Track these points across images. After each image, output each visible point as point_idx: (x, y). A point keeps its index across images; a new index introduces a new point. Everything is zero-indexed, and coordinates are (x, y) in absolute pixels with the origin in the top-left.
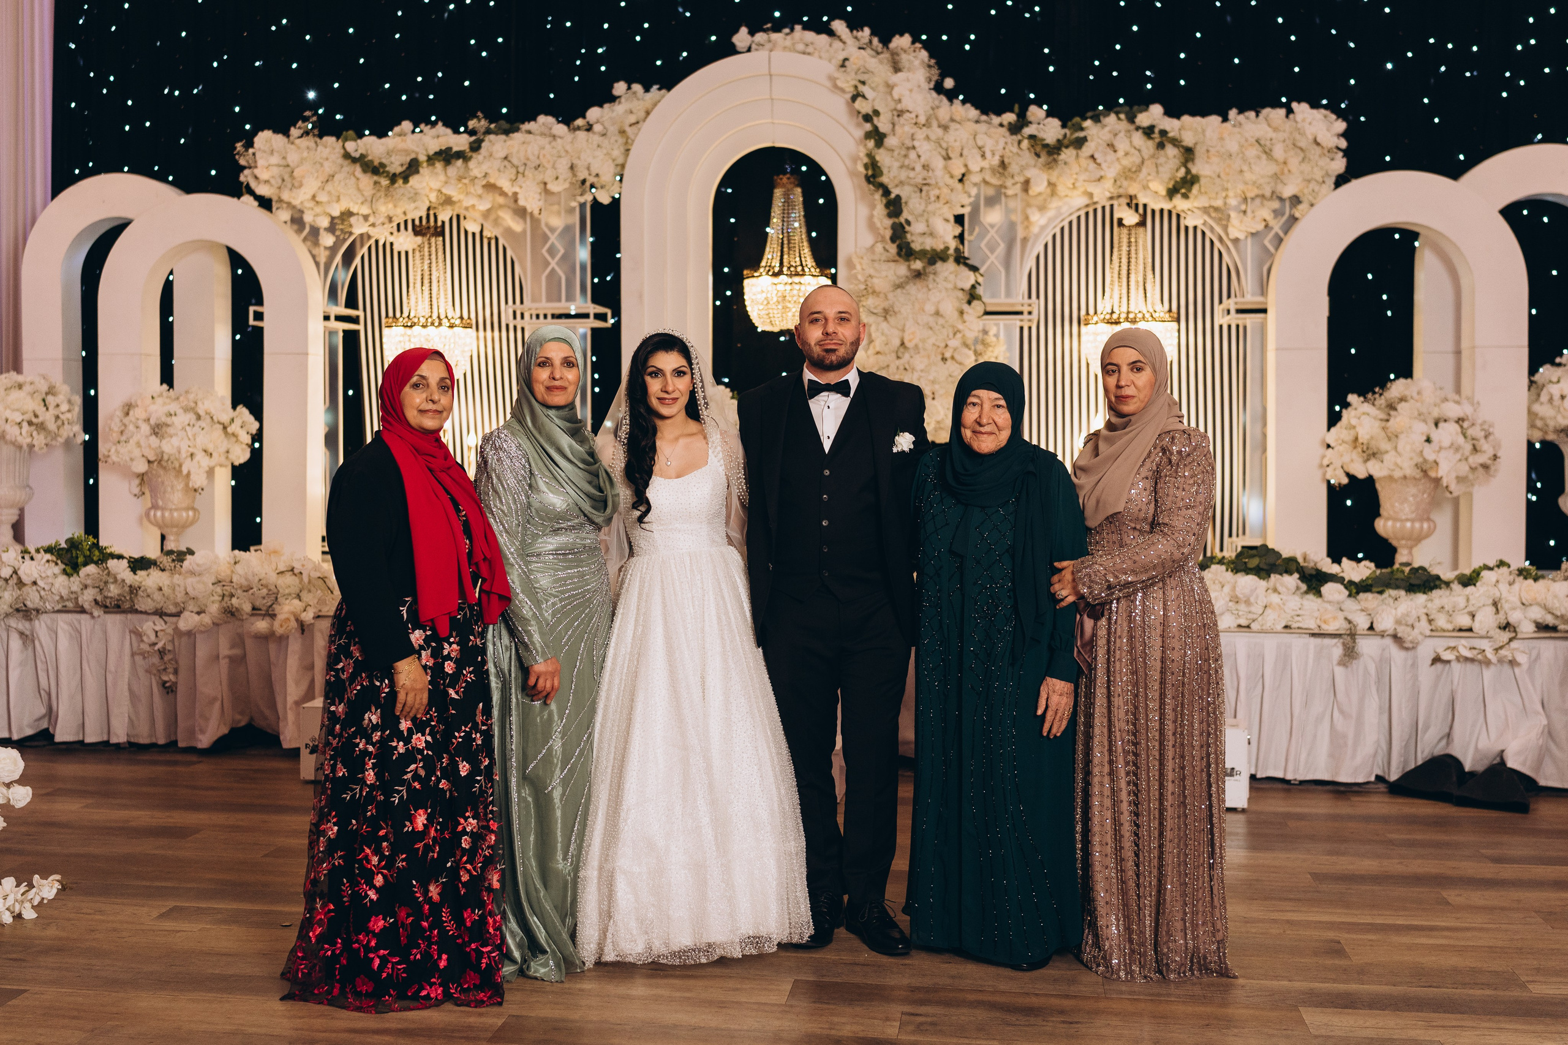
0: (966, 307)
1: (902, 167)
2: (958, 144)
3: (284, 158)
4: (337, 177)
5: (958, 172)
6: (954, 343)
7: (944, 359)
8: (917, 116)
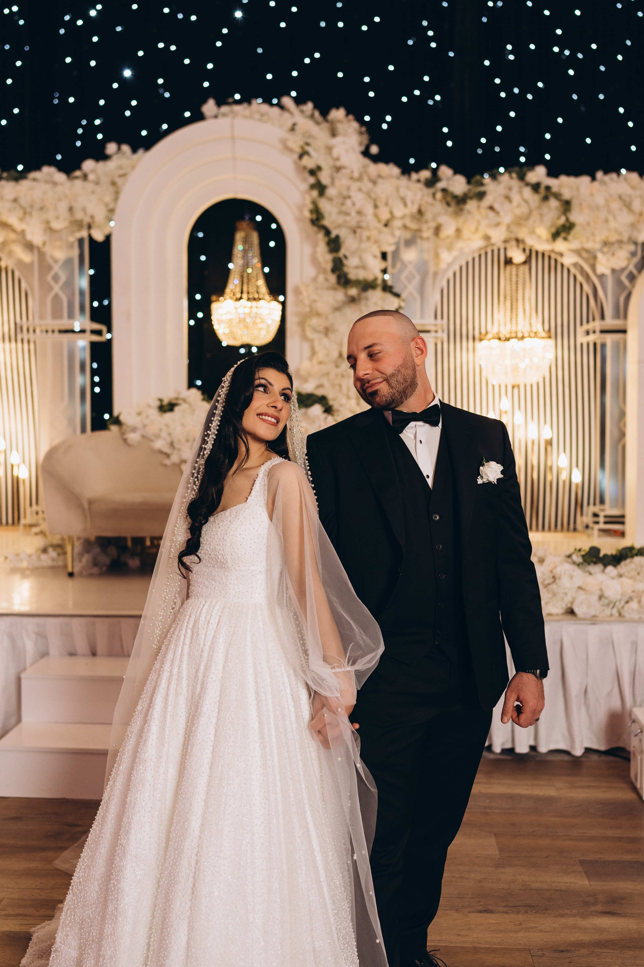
1: (340, 213)
2: (384, 196)
5: (384, 217)
8: (352, 172)
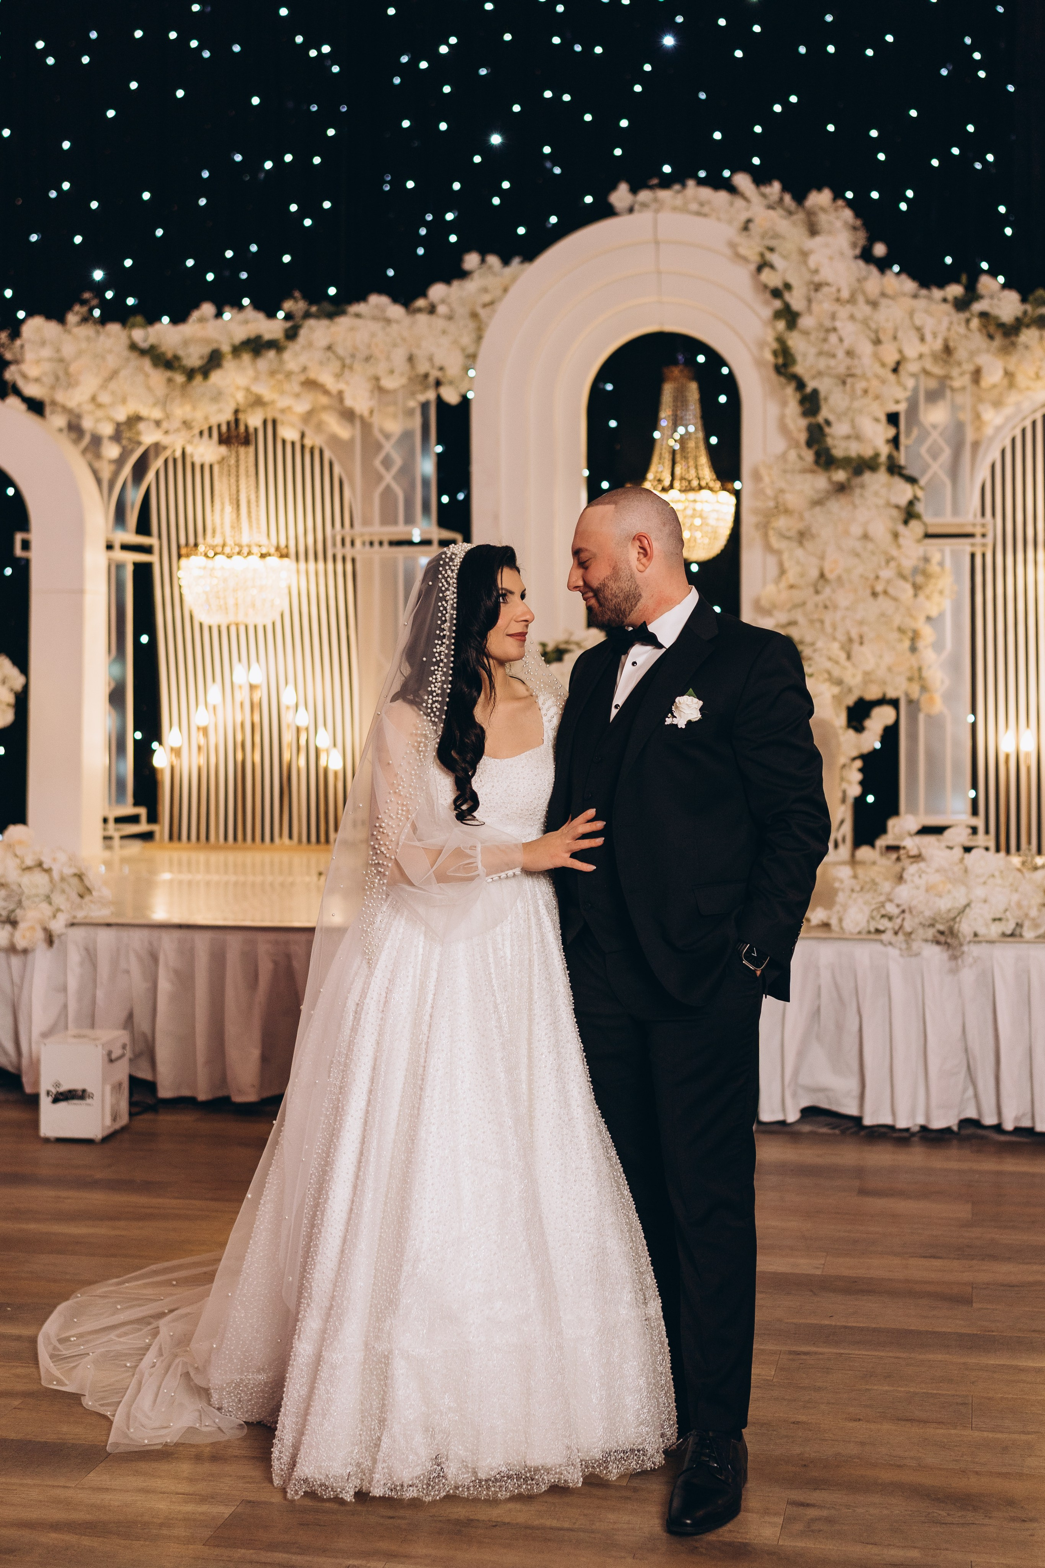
0: (901, 528)
1: (820, 353)
2: (889, 326)
3: (58, 351)
4: (123, 373)
5: (891, 358)
6: (887, 573)
7: (874, 594)
8: (839, 291)
